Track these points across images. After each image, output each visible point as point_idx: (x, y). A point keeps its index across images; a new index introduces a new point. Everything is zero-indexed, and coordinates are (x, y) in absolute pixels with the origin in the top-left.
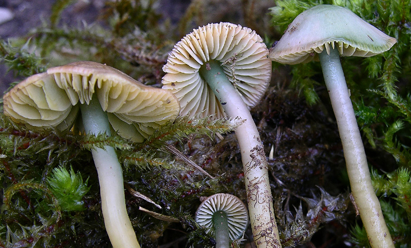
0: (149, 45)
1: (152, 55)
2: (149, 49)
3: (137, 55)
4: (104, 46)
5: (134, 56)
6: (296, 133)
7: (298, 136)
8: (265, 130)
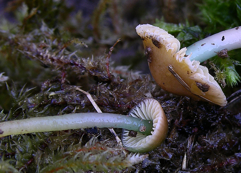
0: (55, 43)
1: (57, 54)
2: (54, 48)
3: (41, 54)
4: (7, 44)
5: (38, 55)
6: (210, 143)
7: (213, 145)
8: (176, 141)
